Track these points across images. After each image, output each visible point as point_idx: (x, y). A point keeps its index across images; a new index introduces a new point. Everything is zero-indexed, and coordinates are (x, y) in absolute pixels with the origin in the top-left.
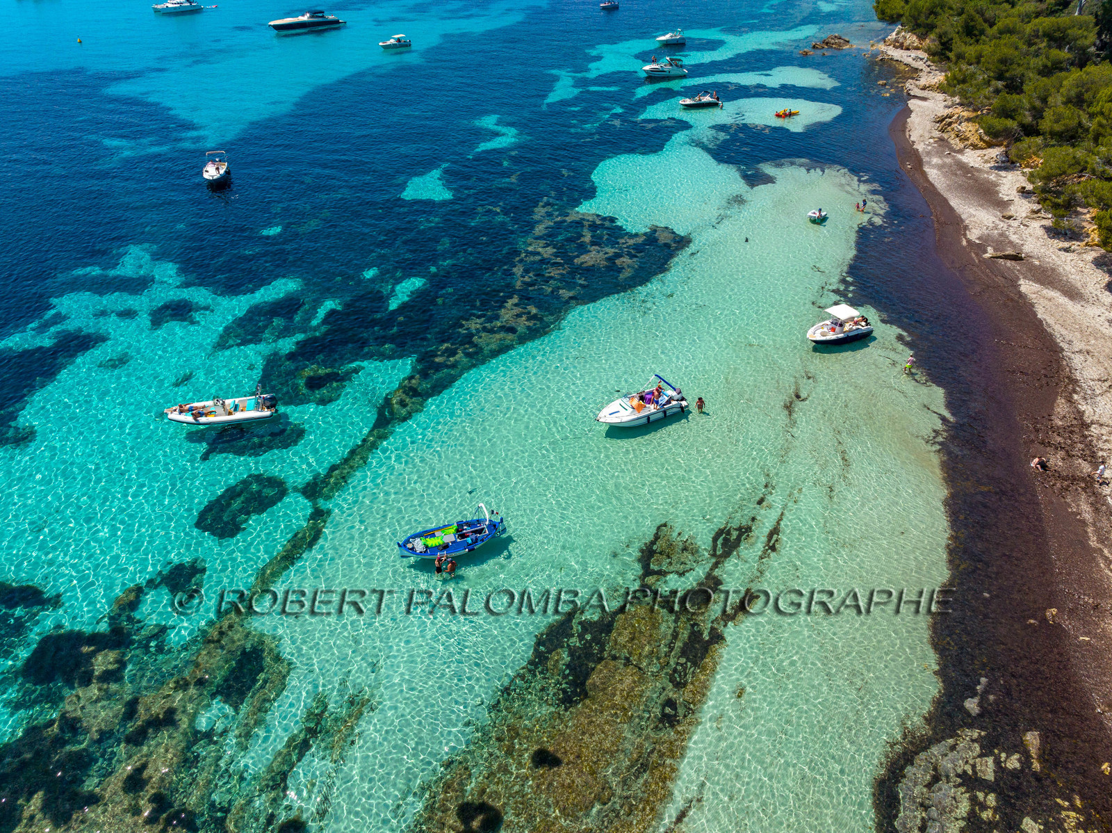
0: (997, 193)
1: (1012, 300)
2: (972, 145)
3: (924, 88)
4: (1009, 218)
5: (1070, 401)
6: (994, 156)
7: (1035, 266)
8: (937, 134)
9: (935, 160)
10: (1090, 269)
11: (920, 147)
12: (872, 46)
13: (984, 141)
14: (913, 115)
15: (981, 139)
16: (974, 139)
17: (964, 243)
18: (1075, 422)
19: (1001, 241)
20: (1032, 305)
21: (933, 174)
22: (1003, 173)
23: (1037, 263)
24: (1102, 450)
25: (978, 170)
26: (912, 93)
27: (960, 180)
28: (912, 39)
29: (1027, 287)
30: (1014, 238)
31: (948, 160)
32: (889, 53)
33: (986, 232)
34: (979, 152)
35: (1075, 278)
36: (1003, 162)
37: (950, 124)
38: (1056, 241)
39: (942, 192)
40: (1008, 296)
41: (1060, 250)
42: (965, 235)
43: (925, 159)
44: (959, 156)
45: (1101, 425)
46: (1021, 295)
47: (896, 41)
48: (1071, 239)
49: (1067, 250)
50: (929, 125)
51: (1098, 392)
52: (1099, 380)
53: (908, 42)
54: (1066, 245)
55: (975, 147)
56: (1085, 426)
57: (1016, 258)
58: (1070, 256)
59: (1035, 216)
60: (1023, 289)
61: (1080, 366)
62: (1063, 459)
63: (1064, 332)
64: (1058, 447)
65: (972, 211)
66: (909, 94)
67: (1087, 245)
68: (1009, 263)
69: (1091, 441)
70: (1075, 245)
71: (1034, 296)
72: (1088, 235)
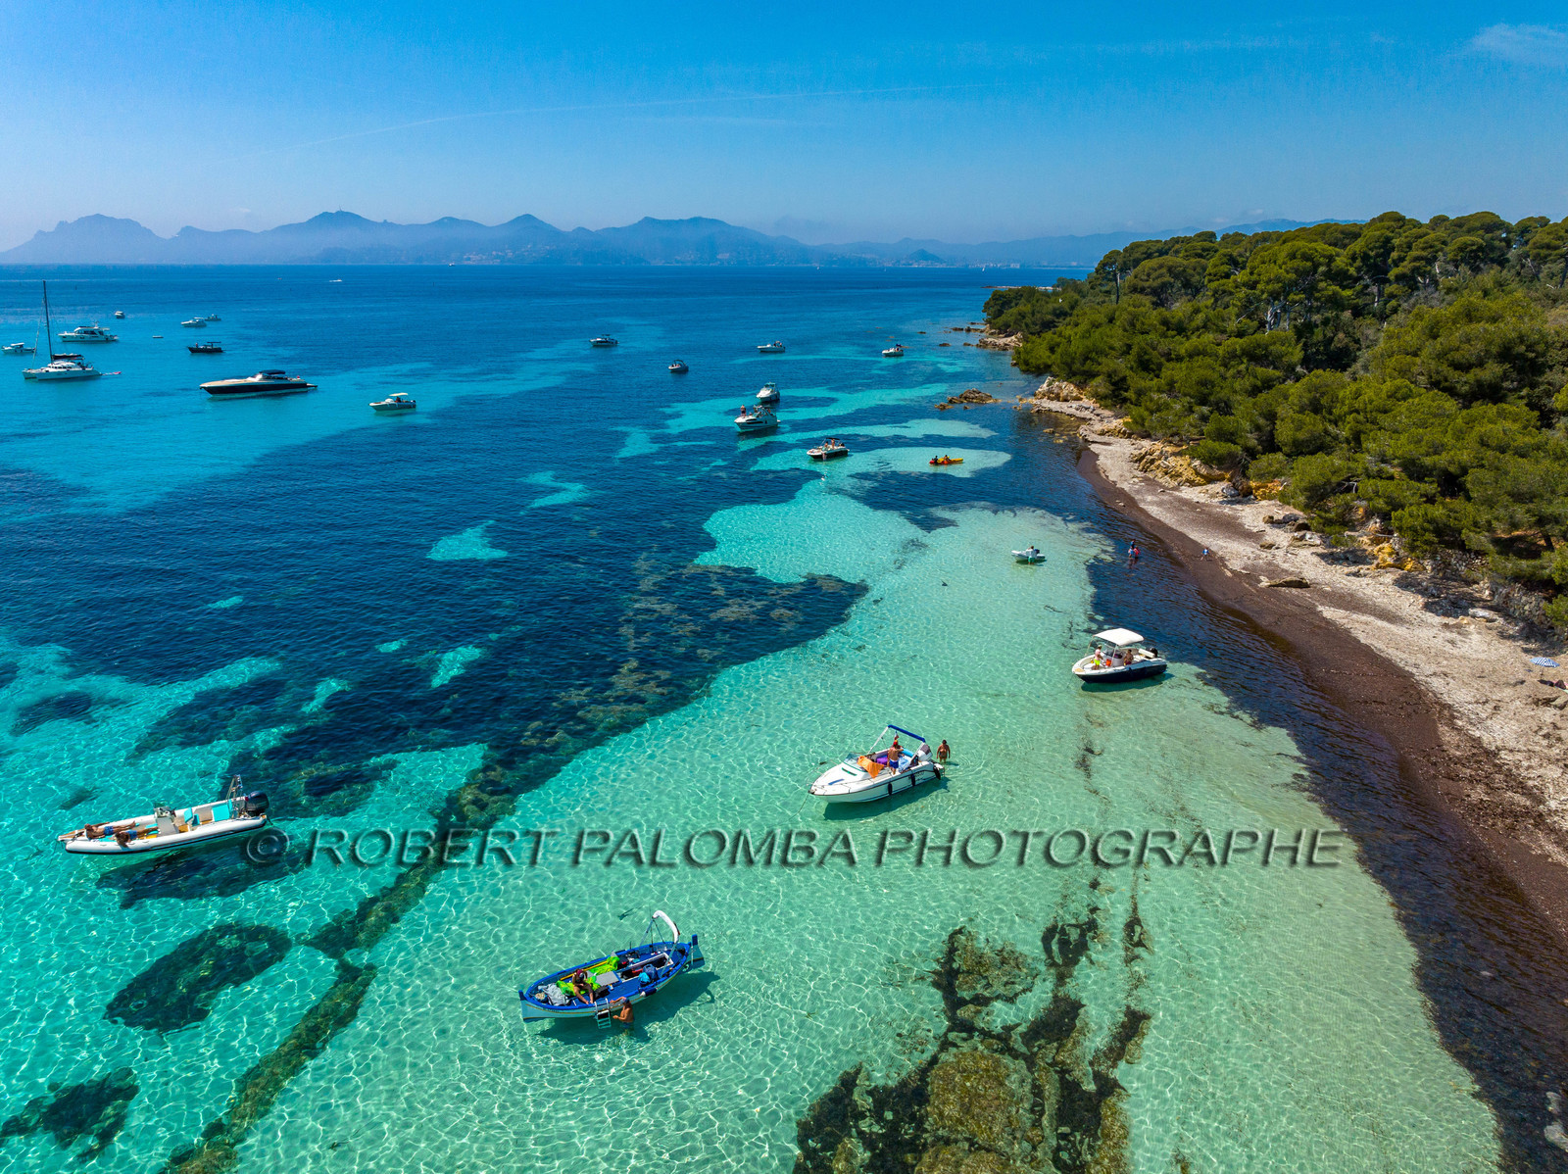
0: (1241, 525)
1: (1320, 627)
2: (1187, 481)
3: (1103, 433)
4: (1270, 546)
5: (1454, 728)
6: (1219, 490)
7: (1328, 593)
8: (1140, 474)
9: (1149, 498)
10: (1393, 591)
11: (1126, 487)
12: (1021, 400)
13: (1202, 476)
14: (1101, 458)
15: (1198, 474)
16: (1188, 474)
17: (1229, 574)
18: (1475, 751)
19: (1272, 570)
20: (1347, 631)
21: (1154, 511)
22: (1238, 507)
23: (1328, 589)
24: (1529, 778)
25: (1207, 505)
26: (1090, 439)
27: (1191, 515)
28: (1068, 388)
29: (1329, 612)
30: (1285, 566)
31: (1166, 498)
32: (1044, 405)
33: (1249, 562)
34: (1199, 488)
35: (1382, 601)
36: (1232, 496)
37: (1152, 462)
38: (1338, 567)
39: (1174, 527)
40: (1312, 623)
41: (1348, 575)
42: (1226, 566)
43: (1137, 497)
44: (1177, 493)
45: (1511, 751)
46: (1328, 622)
47: (1050, 392)
48: (1355, 563)
49: (1357, 575)
50: (1126, 466)
51: (1484, 716)
52: (1477, 702)
53: (1065, 392)
54: (1354, 569)
55: (1192, 484)
56: (1492, 754)
57: (1301, 584)
58: (1365, 581)
59: (1300, 543)
60: (1325, 614)
61: (1443, 690)
62: (1486, 793)
63: (1404, 656)
64: (1471, 780)
65: (1221, 543)
66: (1086, 441)
67: (1378, 567)
68: (1294, 591)
69: (1510, 770)
70: (1364, 569)
71: (1345, 621)
72: (1375, 557)
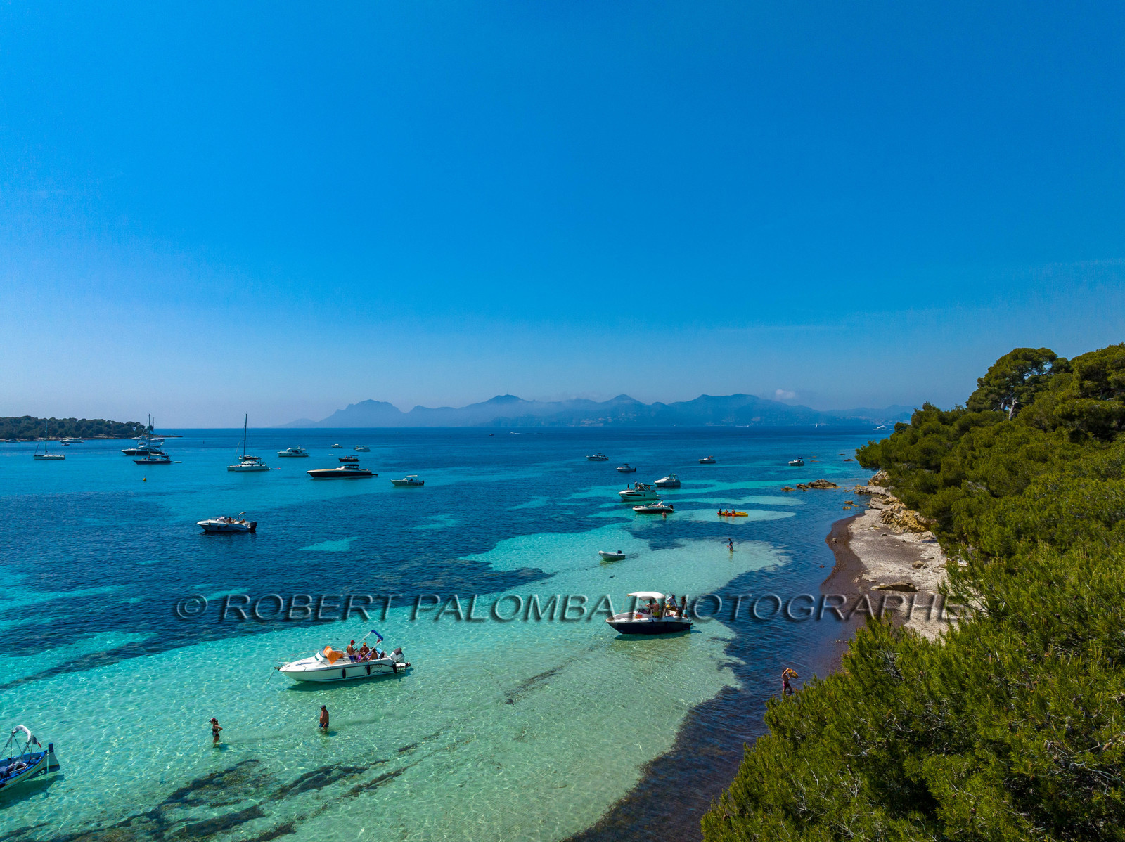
0: (919, 555)
2: (910, 528)
4: (919, 566)
6: (929, 535)
8: (881, 525)
9: (867, 538)
11: (857, 532)
12: (857, 487)
13: (922, 524)
14: (863, 517)
15: (919, 522)
16: (912, 523)
17: (855, 580)
19: (900, 580)
21: (857, 545)
22: (930, 545)
23: (932, 593)
25: (909, 544)
26: (874, 507)
27: (885, 548)
30: (916, 579)
31: (881, 538)
32: (869, 489)
33: (887, 575)
34: (919, 534)
37: (892, 516)
42: (860, 577)
43: (857, 538)
44: (895, 536)
50: (874, 520)
57: (908, 589)
65: (882, 564)
66: (869, 507)
